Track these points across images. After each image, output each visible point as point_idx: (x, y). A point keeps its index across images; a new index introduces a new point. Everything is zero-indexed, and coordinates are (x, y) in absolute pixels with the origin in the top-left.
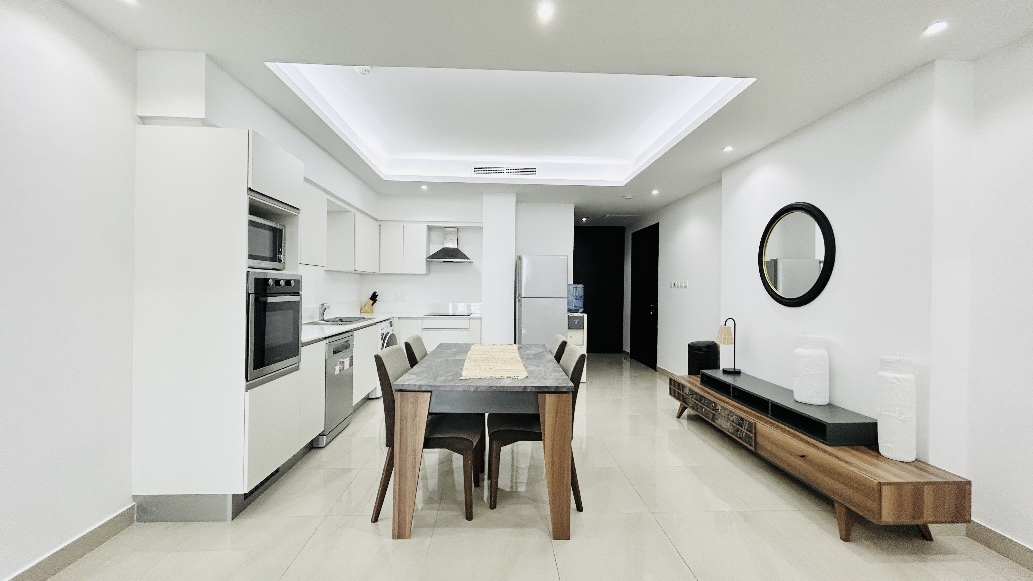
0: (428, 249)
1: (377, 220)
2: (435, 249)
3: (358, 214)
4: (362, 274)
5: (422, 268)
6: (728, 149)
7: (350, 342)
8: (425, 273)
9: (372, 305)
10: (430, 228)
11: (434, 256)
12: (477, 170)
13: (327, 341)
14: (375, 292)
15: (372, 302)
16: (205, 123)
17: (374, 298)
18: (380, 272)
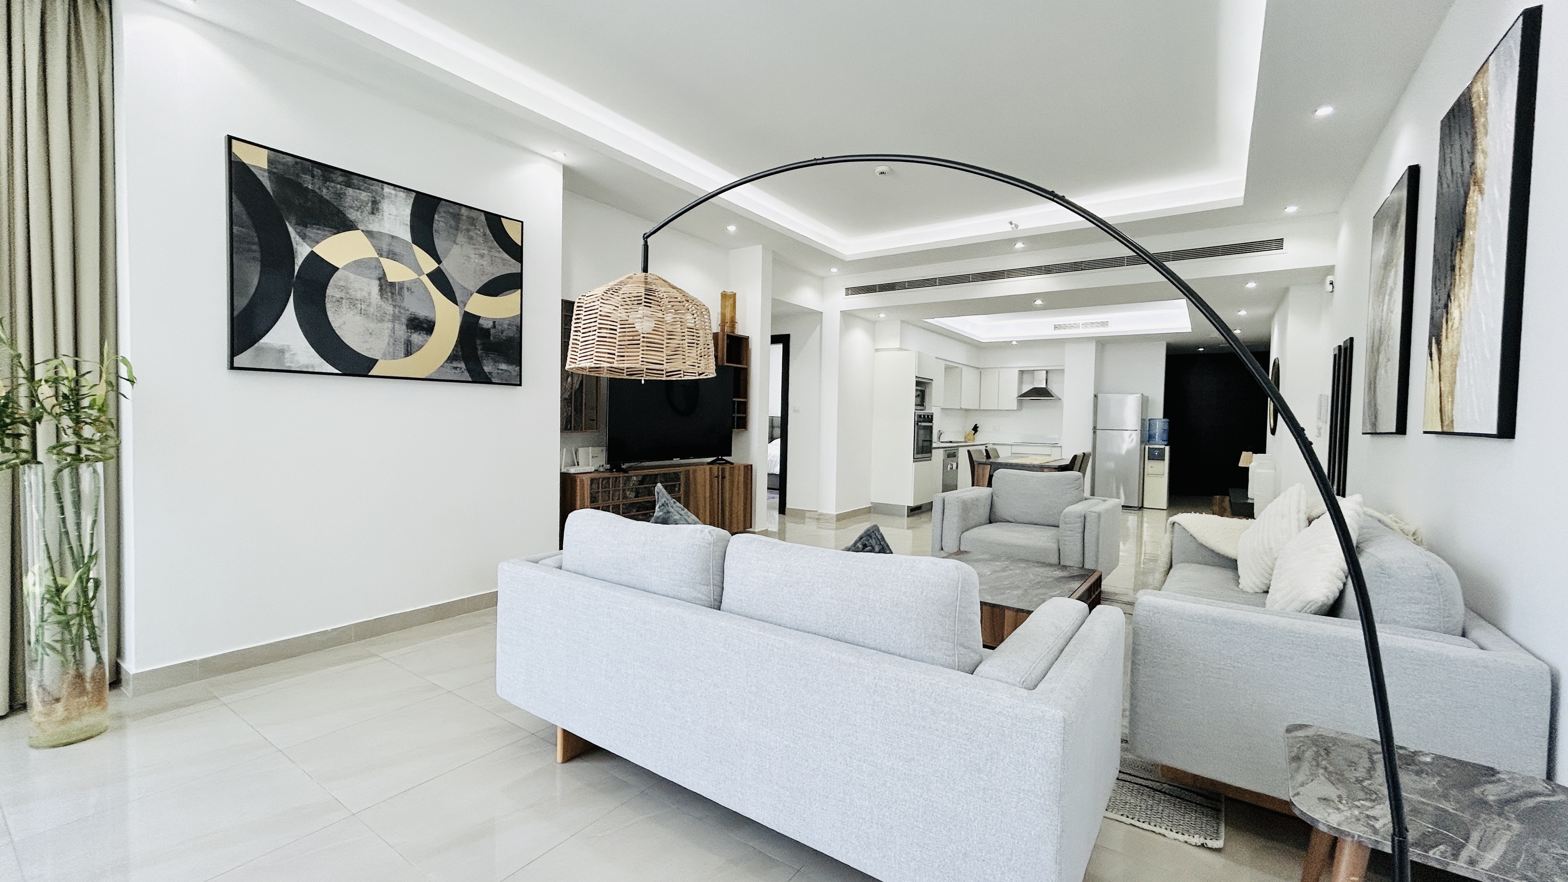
0: (1020, 388)
1: (977, 368)
2: (1026, 388)
3: (964, 368)
4: (966, 410)
5: (1014, 406)
6: (1243, 313)
7: (956, 454)
8: (1015, 408)
9: (974, 434)
10: (1022, 372)
11: (1025, 395)
12: (1056, 327)
13: (944, 449)
14: (976, 425)
15: (974, 432)
16: (900, 349)
17: (975, 429)
18: (980, 407)
